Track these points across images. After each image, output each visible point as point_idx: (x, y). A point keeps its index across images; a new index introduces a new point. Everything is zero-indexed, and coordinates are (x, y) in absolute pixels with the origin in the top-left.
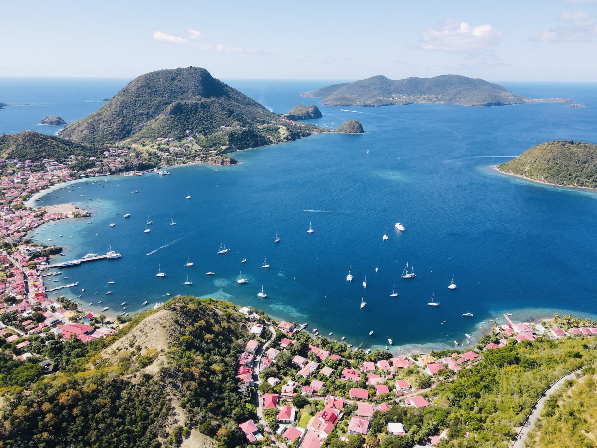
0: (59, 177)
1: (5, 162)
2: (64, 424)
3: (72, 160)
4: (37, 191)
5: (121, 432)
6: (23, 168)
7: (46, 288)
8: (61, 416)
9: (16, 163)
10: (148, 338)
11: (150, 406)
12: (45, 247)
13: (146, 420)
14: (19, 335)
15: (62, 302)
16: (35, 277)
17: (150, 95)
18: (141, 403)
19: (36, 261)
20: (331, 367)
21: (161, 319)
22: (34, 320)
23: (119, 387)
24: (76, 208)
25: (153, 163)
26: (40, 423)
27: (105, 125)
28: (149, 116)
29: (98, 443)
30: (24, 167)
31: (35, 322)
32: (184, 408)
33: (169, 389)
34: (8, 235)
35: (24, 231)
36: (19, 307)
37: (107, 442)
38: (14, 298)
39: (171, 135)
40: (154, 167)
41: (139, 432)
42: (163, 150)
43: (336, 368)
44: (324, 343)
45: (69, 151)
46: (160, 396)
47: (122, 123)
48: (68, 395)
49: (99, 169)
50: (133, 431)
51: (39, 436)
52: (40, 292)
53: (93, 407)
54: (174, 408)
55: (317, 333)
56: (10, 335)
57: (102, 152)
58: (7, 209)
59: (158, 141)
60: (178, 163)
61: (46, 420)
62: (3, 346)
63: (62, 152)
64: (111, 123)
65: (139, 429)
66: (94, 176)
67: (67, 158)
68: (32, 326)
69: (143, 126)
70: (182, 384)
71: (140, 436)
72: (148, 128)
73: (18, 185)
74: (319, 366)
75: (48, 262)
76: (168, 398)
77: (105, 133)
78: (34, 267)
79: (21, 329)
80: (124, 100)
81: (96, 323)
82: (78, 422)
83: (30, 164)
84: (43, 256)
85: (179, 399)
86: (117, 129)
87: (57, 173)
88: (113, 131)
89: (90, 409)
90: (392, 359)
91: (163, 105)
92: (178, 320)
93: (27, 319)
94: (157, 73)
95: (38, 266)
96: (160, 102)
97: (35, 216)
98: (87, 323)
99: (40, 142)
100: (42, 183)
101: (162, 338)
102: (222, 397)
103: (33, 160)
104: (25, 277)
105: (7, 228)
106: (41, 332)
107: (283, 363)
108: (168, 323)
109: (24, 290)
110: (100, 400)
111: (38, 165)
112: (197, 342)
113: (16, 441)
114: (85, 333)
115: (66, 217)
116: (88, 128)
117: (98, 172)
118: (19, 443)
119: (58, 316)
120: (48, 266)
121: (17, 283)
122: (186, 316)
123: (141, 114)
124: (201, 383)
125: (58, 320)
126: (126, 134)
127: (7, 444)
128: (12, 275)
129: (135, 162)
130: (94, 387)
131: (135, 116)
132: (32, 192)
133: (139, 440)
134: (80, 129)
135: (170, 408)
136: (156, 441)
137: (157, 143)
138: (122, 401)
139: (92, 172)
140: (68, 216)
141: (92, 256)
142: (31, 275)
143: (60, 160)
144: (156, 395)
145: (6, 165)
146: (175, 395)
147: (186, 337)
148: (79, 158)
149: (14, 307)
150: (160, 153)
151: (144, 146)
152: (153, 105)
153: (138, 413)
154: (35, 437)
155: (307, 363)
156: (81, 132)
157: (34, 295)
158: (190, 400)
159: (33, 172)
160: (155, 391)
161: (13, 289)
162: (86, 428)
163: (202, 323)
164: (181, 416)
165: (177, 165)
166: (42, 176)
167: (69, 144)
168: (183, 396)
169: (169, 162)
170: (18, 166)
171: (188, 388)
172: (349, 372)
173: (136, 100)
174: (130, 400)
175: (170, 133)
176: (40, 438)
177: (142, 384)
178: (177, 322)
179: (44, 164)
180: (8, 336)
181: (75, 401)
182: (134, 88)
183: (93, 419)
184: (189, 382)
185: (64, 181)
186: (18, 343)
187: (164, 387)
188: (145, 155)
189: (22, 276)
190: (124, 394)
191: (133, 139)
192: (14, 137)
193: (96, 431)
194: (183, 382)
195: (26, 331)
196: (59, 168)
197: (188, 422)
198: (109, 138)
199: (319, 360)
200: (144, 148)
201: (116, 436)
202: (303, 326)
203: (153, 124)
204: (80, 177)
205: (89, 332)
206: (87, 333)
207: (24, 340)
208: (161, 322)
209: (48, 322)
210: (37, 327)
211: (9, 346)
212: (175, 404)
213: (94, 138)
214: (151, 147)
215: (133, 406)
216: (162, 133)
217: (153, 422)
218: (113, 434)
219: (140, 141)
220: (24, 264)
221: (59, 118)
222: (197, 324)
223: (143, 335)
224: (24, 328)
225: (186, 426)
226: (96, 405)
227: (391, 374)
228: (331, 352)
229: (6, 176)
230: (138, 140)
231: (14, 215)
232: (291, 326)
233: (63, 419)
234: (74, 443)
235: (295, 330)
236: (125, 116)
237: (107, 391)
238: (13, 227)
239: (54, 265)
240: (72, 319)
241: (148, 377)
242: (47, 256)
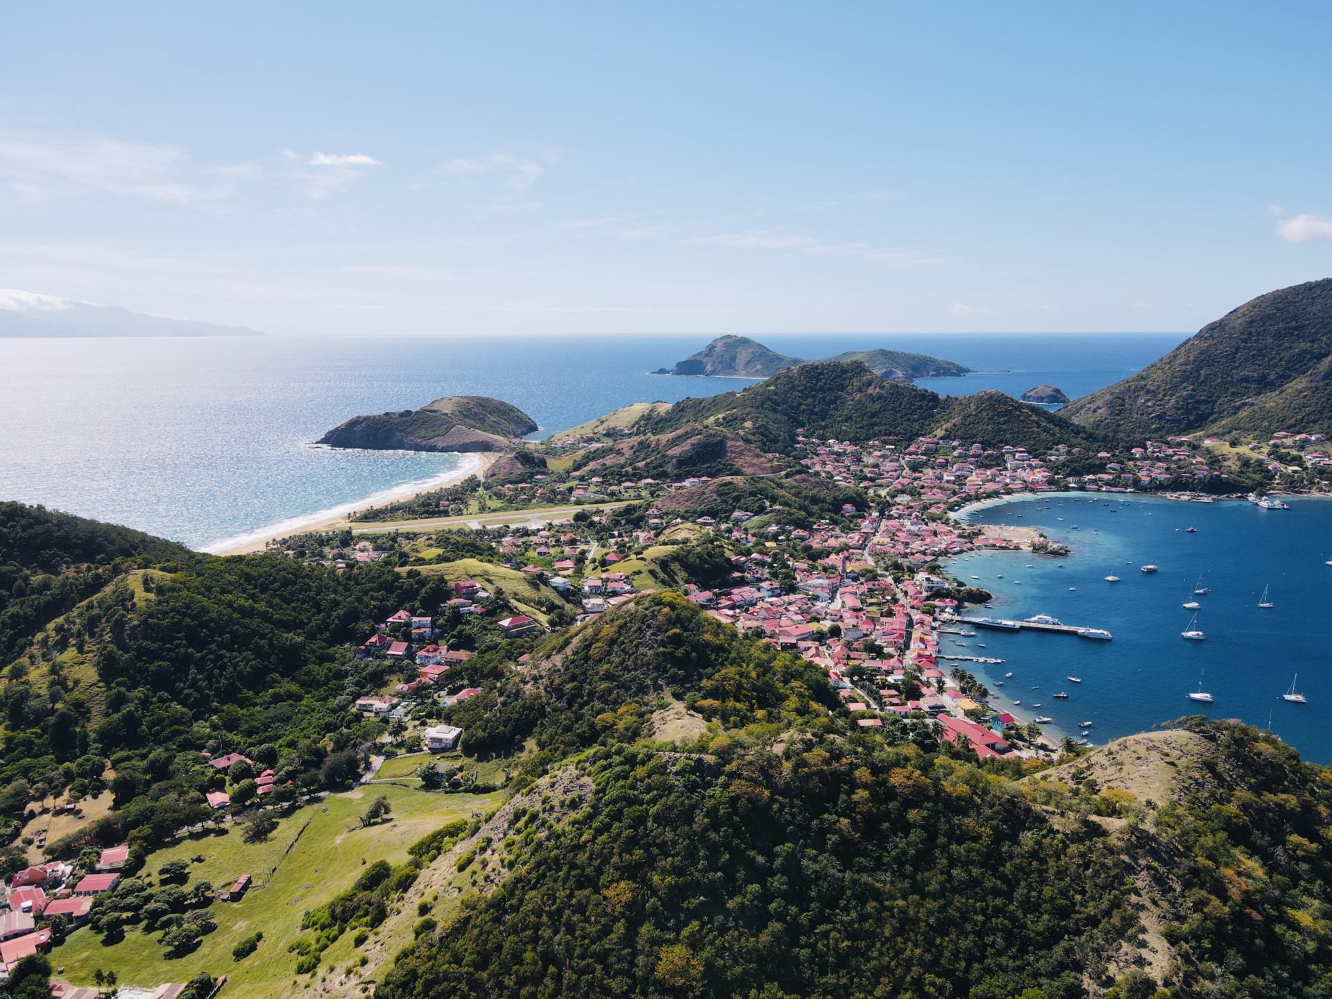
0: (1025, 481)
1: (938, 443)
2: (886, 825)
3: (1059, 454)
4: (978, 498)
5: (998, 911)
6: (964, 457)
7: (939, 652)
8: (883, 807)
9: (954, 448)
10: (1123, 774)
11: (1083, 892)
12: (961, 584)
13: (1063, 920)
14: (868, 706)
15: (962, 678)
16: (928, 629)
17: (1278, 336)
18: (1061, 874)
19: (937, 602)
21: (1168, 745)
22: (901, 693)
23: (1018, 818)
24: (1041, 536)
25: (1249, 482)
26: (843, 797)
27: (1149, 400)
28: (1264, 384)
29: (942, 901)
30: (966, 456)
31: (903, 697)
32: (1173, 944)
33: (1142, 881)
34: (905, 555)
35: (933, 555)
36: (885, 665)
37: (959, 910)
38: (881, 648)
39: (1317, 427)
40: (1250, 490)
41: (1038, 934)
42: (1283, 459)
45: (1058, 435)
46: (1112, 882)
47: (1191, 396)
48: (909, 778)
49: (1111, 477)
50: (1024, 926)
51: (833, 818)
52: (927, 653)
53: (952, 827)
54: (1143, 930)
56: (855, 701)
57: (1129, 449)
58: (917, 516)
59: (1277, 438)
60: (1320, 490)
61: (855, 797)
62: (838, 710)
63: (1043, 436)
64: (1165, 395)
65: (1040, 927)
66: (1098, 490)
67: (1051, 449)
68: (895, 700)
69: (1244, 404)
70: (1183, 891)
71: (1040, 946)
72: (1256, 408)
73: (946, 485)
75: (957, 610)
76: (1134, 898)
77: (1145, 417)
78: (930, 611)
79: (875, 699)
80: (1210, 346)
81: (1014, 737)
82: (912, 837)
83: (979, 452)
84: (953, 598)
85: (1164, 917)
86: (1178, 409)
87: (1023, 474)
88: (1165, 413)
89: (943, 827)
91: (1310, 360)
92: (1216, 764)
93: (890, 687)
94: (1309, 288)
95: (937, 610)
96: (1305, 352)
97: (960, 536)
98: (998, 733)
99: (1007, 412)
100: (991, 487)
101: (1158, 784)
102: (1300, 989)
103: (986, 445)
104: (910, 624)
105: (907, 544)
106: (906, 716)
108: (1184, 759)
109: (902, 641)
110: (969, 822)
111: (992, 455)
112: (1257, 836)
113: (792, 806)
114: (988, 746)
115: (1017, 548)
116: (1110, 404)
117: (1107, 484)
118: (795, 810)
119: (945, 700)
120: (957, 618)
121: (893, 627)
122: (1243, 767)
123: (1246, 379)
124: (1238, 917)
125: (944, 707)
126: (1196, 421)
127: (776, 801)
128: (890, 614)
129: (1203, 472)
130: (963, 789)
131: (1227, 383)
132: (968, 499)
133: (1033, 953)
134: (1093, 406)
135: (1130, 921)
136: (1076, 979)
137: (1272, 442)
138: (1017, 850)
139: (1094, 482)
140: (1021, 546)
141: (1047, 622)
142: (922, 623)
143: (1036, 450)
144: (1103, 876)
145: (936, 450)
146: (1155, 903)
147: (1232, 808)
148: (1075, 450)
149: (877, 663)
150: (1272, 465)
151: (1233, 444)
152: (1281, 360)
153: (1048, 892)
154: (826, 816)
156: (1095, 411)
157: (915, 654)
158: (1195, 935)
159: (979, 467)
160: (1103, 866)
161: (884, 634)
162: (924, 859)
163: (1292, 801)
164: (1159, 956)
165: (1316, 495)
166: (994, 476)
167: (1062, 423)
168: (1182, 919)
169: (1292, 485)
170: (956, 453)
171: (1199, 905)
173: (1238, 348)
174: (1034, 854)
175: (1315, 422)
176: (835, 823)
177: (1075, 838)
178: (1210, 766)
179: (1003, 455)
180: (851, 702)
181: (917, 797)
182: (1239, 321)
183: (944, 849)
184: (1204, 893)
185: (1032, 490)
186: (863, 717)
187: (1130, 869)
188: (1233, 465)
189: (905, 620)
190: (1028, 838)
191: (1210, 432)
192: (963, 402)
193: (945, 876)
194: (1187, 885)
195: (882, 706)
196: (1030, 466)
197: (1175, 979)
198: (1153, 427)
200: (1234, 450)
201: (983, 911)
203: (1271, 401)
204: (1067, 489)
205: (997, 746)
206: (992, 746)
207: (874, 717)
208: (1166, 750)
209: (925, 704)
210: (903, 704)
211: (847, 714)
212: (1152, 925)
213: (1119, 425)
214: (1252, 449)
215: (1040, 872)
216: (1292, 422)
217: (1079, 933)
218: (978, 904)
219: (1228, 437)
220: (914, 603)
221: (1057, 391)
222: (1269, 797)
223: (1112, 765)
224: (881, 699)
225: (1167, 983)
226: (960, 826)
229: (933, 468)
230: (1223, 434)
231: (924, 527)
233: (886, 816)
234: (893, 873)
236: (1203, 381)
237: (988, 812)
238: (916, 545)
239: (966, 619)
240: (969, 713)
241: (1096, 831)
242: (961, 601)
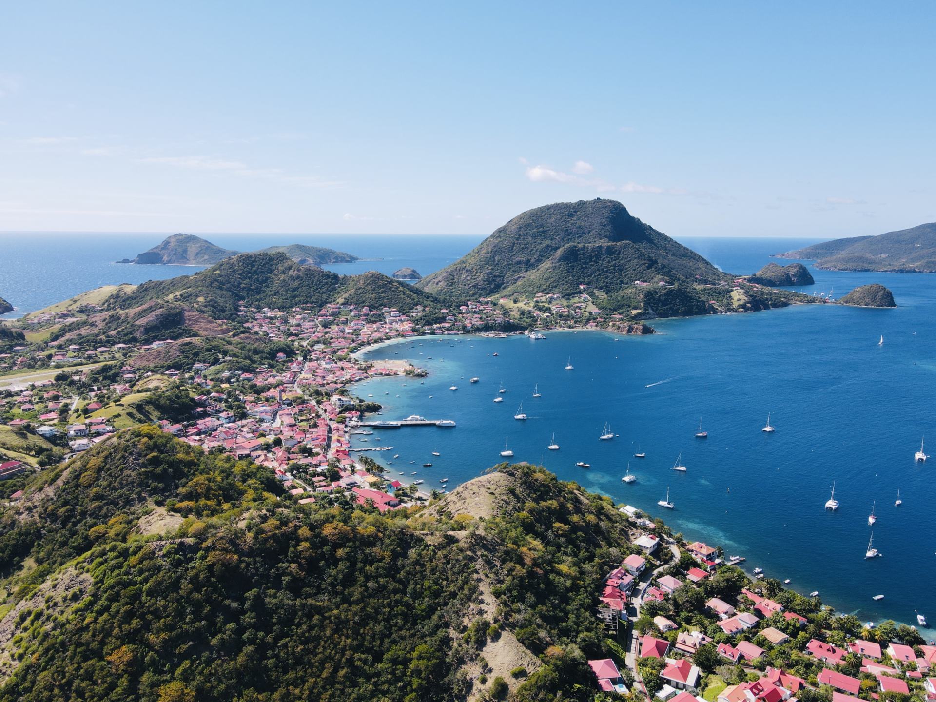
0: (398, 330)
1: (340, 308)
2: (322, 563)
3: (418, 312)
4: (369, 344)
5: (397, 602)
6: (358, 316)
7: (350, 447)
8: (319, 552)
9: (351, 311)
10: (466, 505)
11: (447, 579)
12: (361, 401)
13: (436, 599)
14: (305, 490)
15: (366, 462)
16: (342, 433)
17: (534, 237)
18: (434, 571)
19: (347, 414)
20: (783, 630)
21: (489, 482)
22: (327, 478)
23: (406, 542)
24: (410, 365)
25: (525, 324)
26: (291, 549)
27: (468, 276)
28: (529, 265)
29: (362, 605)
30: (359, 316)
31: (329, 480)
32: (497, 597)
33: (479, 565)
34: (323, 385)
35: (342, 383)
36: (314, 461)
37: (373, 608)
38: (311, 449)
39: (557, 290)
40: (526, 328)
41: (422, 611)
42: (541, 309)
43: (794, 635)
44: (773, 591)
45: (416, 300)
46: (463, 569)
47: (491, 273)
48: (335, 529)
49: (449, 325)
50: (414, 608)
51: (285, 565)
52: (342, 449)
53: (366, 556)
54: (481, 593)
55: (762, 575)
56: (295, 487)
57: (458, 307)
58: (329, 358)
59: (537, 297)
60: (561, 326)
61: (300, 548)
62: (283, 495)
63: (408, 300)
64: (476, 273)
65: (424, 606)
66: (443, 334)
67: (412, 309)
68: (323, 483)
69: (520, 277)
70: (501, 565)
71: (424, 618)
72: (526, 279)
73: (348, 336)
74: (757, 622)
75: (360, 418)
76: (475, 576)
77: (466, 287)
78: (342, 421)
79: (309, 484)
80: (499, 242)
81: (402, 495)
82: (340, 567)
83: (367, 312)
84: (357, 410)
85: (492, 583)
86: (484, 281)
87: (397, 326)
88: (477, 284)
89: (360, 556)
90: (922, 647)
91: (551, 251)
92: (515, 490)
93: (319, 475)
94: (548, 208)
95: (347, 420)
96: (548, 246)
97: (359, 369)
98: (391, 494)
99: (384, 285)
100: (377, 335)
101: (485, 507)
102: (565, 608)
103: (372, 307)
104: (330, 431)
105: (324, 377)
106: (331, 493)
107: (688, 601)
108: (498, 490)
109: (325, 443)
110: (376, 550)
111: (376, 314)
112: (540, 528)
113: (255, 562)
114: (386, 503)
115: (396, 374)
116: (446, 279)
117: (447, 329)
118: (258, 565)
119: (357, 478)
120: (360, 423)
121: (319, 434)
122: (529, 489)
123: (519, 262)
124: (531, 574)
125: (356, 483)
126: (495, 288)
127: (243, 561)
128: (315, 426)
129: (500, 319)
130: (372, 530)
131: (509, 265)
132: (363, 344)
133: (421, 624)
134: (436, 281)
135: (474, 590)
136: (446, 632)
137: (535, 300)
138: (407, 562)
139: (440, 328)
140: (398, 373)
141: (417, 420)
142: (337, 429)
143: (404, 310)
144: (458, 566)
145: (339, 312)
146: (487, 576)
147: (524, 514)
148: (427, 309)
149: (309, 460)
150: (536, 313)
151: (515, 302)
152: (537, 250)
153: (426, 584)
154: (280, 565)
155: (735, 614)
156: (437, 284)
157: (335, 450)
158: (509, 590)
159: (368, 323)
160: (457, 560)
161: (313, 440)
162: (349, 580)
163: (554, 504)
164: (491, 606)
165: (559, 330)
166: (378, 328)
167: (418, 292)
168: (501, 582)
169: (547, 325)
170: (352, 314)
171: (510, 572)
172: (821, 647)
173: (514, 244)
174: (417, 563)
175: (556, 287)
176: (287, 569)
177: (441, 547)
178: (512, 492)
179: (383, 314)
180: (293, 489)
181: (342, 540)
182: (513, 227)
183: (361, 570)
184: (512, 564)
185: (403, 336)
186: (302, 498)
187: (472, 559)
188: (516, 314)
189: (326, 429)
190: (413, 553)
191: (502, 295)
192: (355, 279)
193: (364, 588)
194: (503, 561)
195: (314, 488)
196: (400, 320)
197: (500, 618)
198: (471, 292)
199: (759, 613)
200: (516, 305)
201: (389, 605)
202: (735, 559)
203: (533, 275)
204: (424, 334)
205: (392, 503)
206: (388, 503)
207: (310, 497)
208: (488, 485)
209: (343, 483)
210: (329, 485)
211: (290, 497)
212: (486, 589)
213: (452, 292)
214: (525, 304)
215: (421, 572)
216: (544, 287)
217: (446, 604)
218: (385, 601)
219: (512, 298)
220: (331, 416)
221: (414, 271)
222: (543, 503)
223: (459, 500)
224: (313, 484)
225: (496, 621)
226: (370, 554)
227: (919, 670)
228: (787, 606)
229: (338, 325)
230: (510, 296)
231: (335, 365)
232: (710, 552)
233: (322, 557)
234: (329, 593)
235: (717, 561)
236: (497, 264)
237: (388, 541)
238: (330, 378)
239: (367, 423)
240: (373, 485)
241: (451, 540)
242: (362, 412)
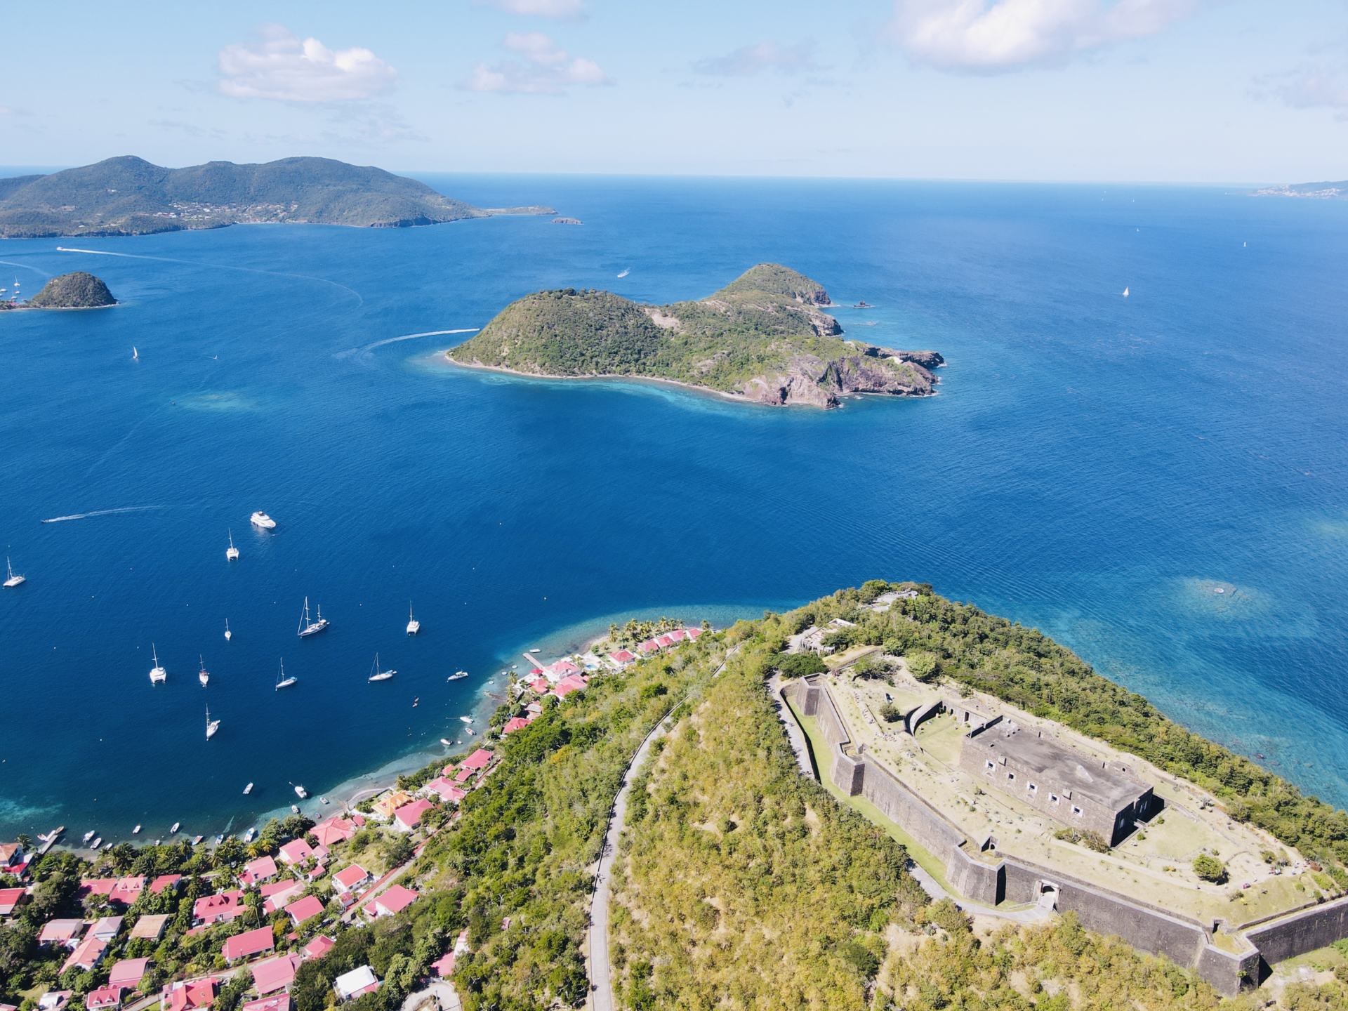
20: (159, 911)
43: (174, 908)
44: (125, 861)
55: (98, 841)
74: (123, 922)
90: (313, 831)
107: (13, 957)
155: (86, 928)
172: (211, 905)
199: (119, 907)
202: (50, 837)
227: (320, 864)
228: (151, 873)
235: (27, 858)
